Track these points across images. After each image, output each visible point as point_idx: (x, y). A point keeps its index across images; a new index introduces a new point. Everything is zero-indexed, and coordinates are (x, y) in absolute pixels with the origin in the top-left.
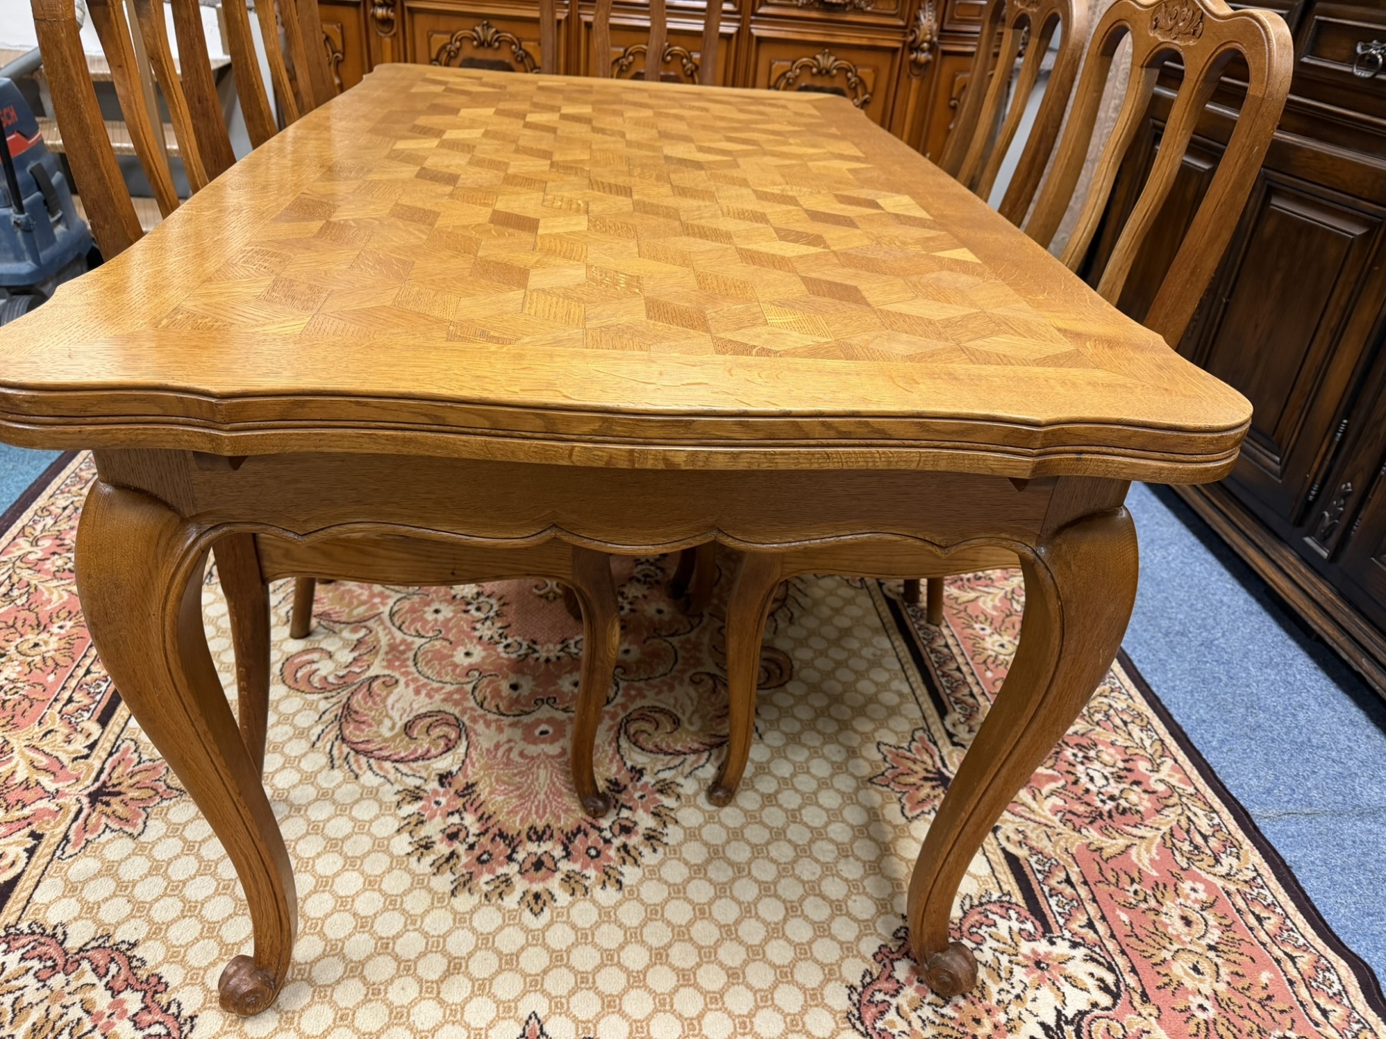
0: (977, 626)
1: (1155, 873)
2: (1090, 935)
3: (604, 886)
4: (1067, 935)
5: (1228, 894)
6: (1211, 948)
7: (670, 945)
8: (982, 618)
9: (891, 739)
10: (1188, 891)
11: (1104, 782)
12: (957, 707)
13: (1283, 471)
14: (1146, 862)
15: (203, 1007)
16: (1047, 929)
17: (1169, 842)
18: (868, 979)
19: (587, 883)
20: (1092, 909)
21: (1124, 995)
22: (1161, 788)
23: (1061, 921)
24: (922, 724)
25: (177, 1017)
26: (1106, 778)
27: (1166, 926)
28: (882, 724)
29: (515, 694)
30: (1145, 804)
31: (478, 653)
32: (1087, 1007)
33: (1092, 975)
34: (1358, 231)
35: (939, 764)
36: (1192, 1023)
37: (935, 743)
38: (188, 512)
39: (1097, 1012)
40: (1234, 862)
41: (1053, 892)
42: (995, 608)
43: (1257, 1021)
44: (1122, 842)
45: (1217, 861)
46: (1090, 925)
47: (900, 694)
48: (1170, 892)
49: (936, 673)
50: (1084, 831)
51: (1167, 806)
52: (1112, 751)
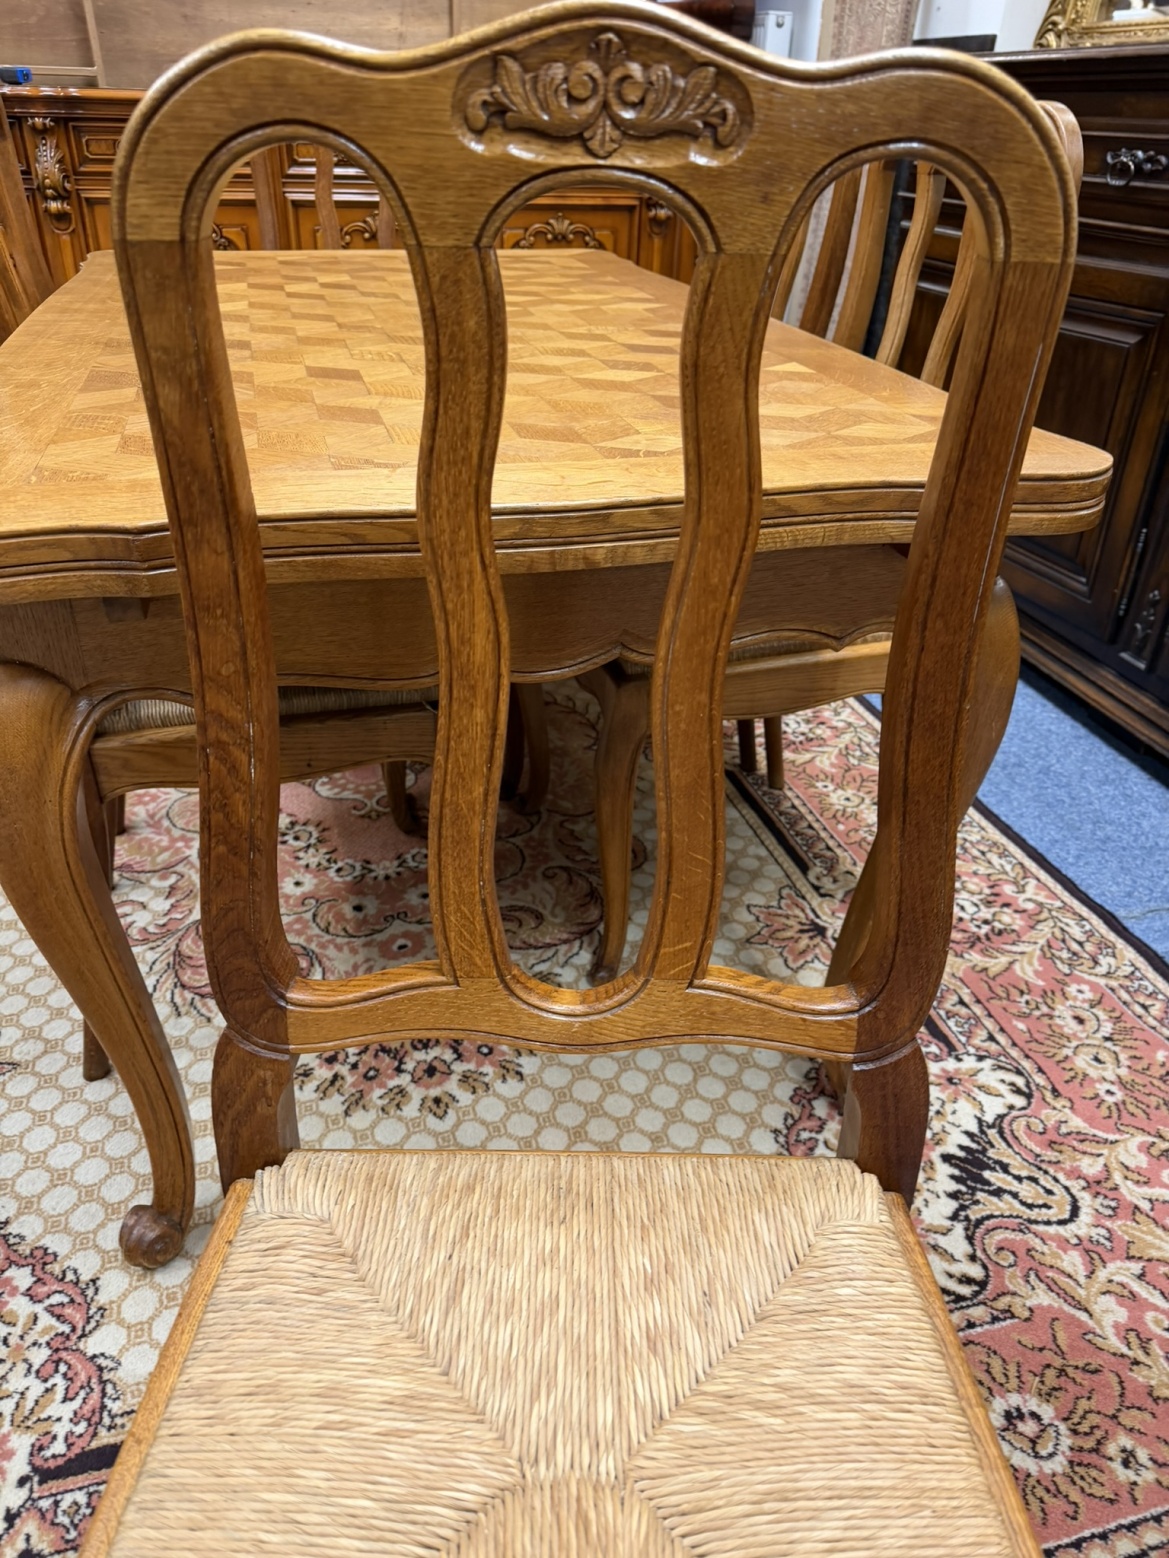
0: (820, 785)
1: (1041, 983)
2: (993, 1047)
3: (504, 1079)
4: (972, 1050)
5: (1112, 990)
6: (1107, 1039)
7: (586, 1122)
8: (822, 776)
9: (760, 900)
10: (1074, 993)
11: (975, 909)
12: (817, 862)
13: (1091, 590)
14: (1031, 974)
15: (103, 1269)
16: (951, 1048)
17: (1048, 953)
18: (790, 1121)
19: (486, 1079)
20: (989, 1023)
21: (1036, 1094)
22: (1030, 906)
23: (963, 1039)
24: (786, 882)
25: (77, 1283)
26: (976, 905)
27: (1061, 1027)
28: (747, 888)
29: (360, 915)
30: (1018, 923)
31: (309, 882)
32: (1004, 1111)
33: (1003, 1081)
34: (1132, 339)
35: (812, 916)
36: (1104, 1107)
37: (804, 898)
38: (78, 682)
39: (1014, 1113)
40: (1111, 960)
41: (950, 1015)
42: (832, 765)
43: (1162, 1095)
44: (1004, 960)
45: (1096, 963)
46: (991, 1038)
47: (759, 858)
48: (1058, 996)
49: (789, 834)
50: (966, 956)
51: (1039, 922)
52: (976, 880)
